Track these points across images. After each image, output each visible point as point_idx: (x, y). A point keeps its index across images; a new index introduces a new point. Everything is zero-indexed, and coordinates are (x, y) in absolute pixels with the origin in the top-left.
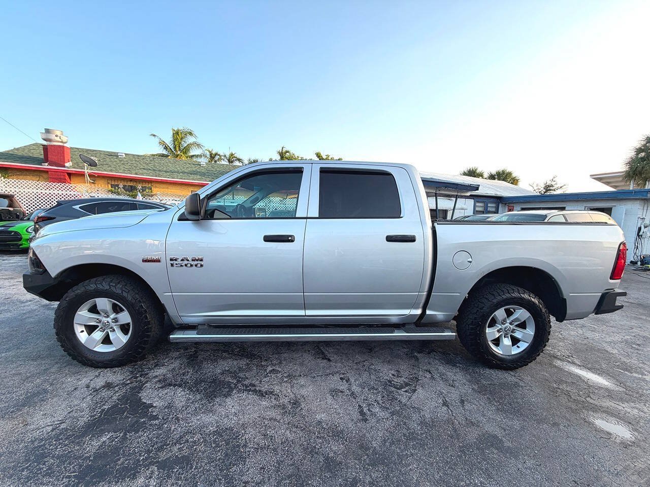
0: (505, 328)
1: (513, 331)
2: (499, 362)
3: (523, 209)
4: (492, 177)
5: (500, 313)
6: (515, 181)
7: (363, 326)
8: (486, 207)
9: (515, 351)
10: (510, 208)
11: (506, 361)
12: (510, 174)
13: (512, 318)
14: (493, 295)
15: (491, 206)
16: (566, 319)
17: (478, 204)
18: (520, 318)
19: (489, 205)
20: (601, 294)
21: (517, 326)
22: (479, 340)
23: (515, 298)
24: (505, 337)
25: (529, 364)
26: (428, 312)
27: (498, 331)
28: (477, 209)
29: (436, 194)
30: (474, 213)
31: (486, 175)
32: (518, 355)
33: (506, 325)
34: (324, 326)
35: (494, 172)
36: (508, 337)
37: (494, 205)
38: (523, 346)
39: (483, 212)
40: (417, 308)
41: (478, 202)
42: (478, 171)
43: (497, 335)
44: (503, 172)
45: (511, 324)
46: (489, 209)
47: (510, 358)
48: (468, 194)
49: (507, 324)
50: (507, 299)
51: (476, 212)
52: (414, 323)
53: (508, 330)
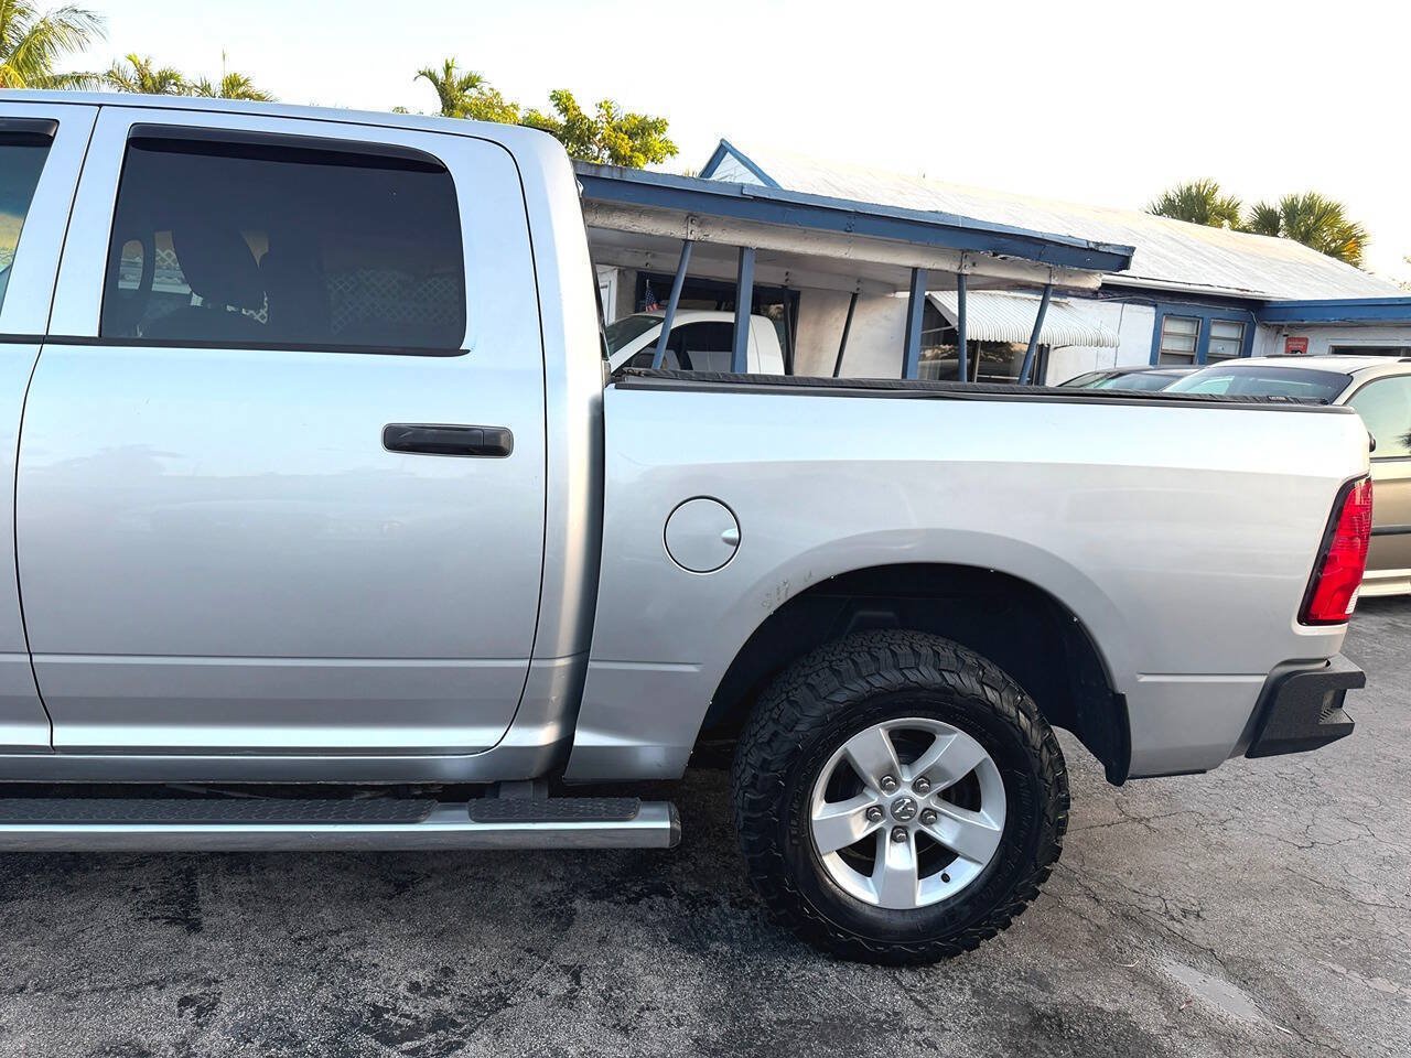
0: (895, 805)
1: (928, 816)
2: (858, 938)
3: (1339, 351)
4: (1267, 223)
5: (871, 746)
6: (1345, 246)
7: (368, 794)
8: (1203, 339)
9: (931, 893)
10: (1294, 345)
11: (888, 932)
12: (1331, 213)
13: (923, 764)
14: (837, 673)
15: (1223, 334)
16: (1130, 772)
17: (1171, 327)
18: (948, 765)
19: (1216, 331)
20: (1263, 679)
21: (945, 796)
22: (780, 849)
23: (920, 688)
24: (894, 839)
25: (982, 943)
26: (583, 738)
27: (869, 815)
28: (1168, 345)
29: (960, 276)
30: (1153, 361)
31: (1245, 216)
32: (937, 911)
33: (900, 792)
34: (204, 791)
35: (1275, 204)
36: (907, 840)
37: (1234, 333)
38: (963, 874)
39: (1188, 359)
40: (536, 720)
41: (1171, 316)
42: (1218, 198)
43: (860, 830)
44: (1309, 207)
45: (916, 787)
46: (1214, 347)
47: (908, 920)
48: (1094, 282)
49: (906, 791)
50: (887, 693)
51: (1159, 356)
52: (536, 781)
53: (904, 812)
